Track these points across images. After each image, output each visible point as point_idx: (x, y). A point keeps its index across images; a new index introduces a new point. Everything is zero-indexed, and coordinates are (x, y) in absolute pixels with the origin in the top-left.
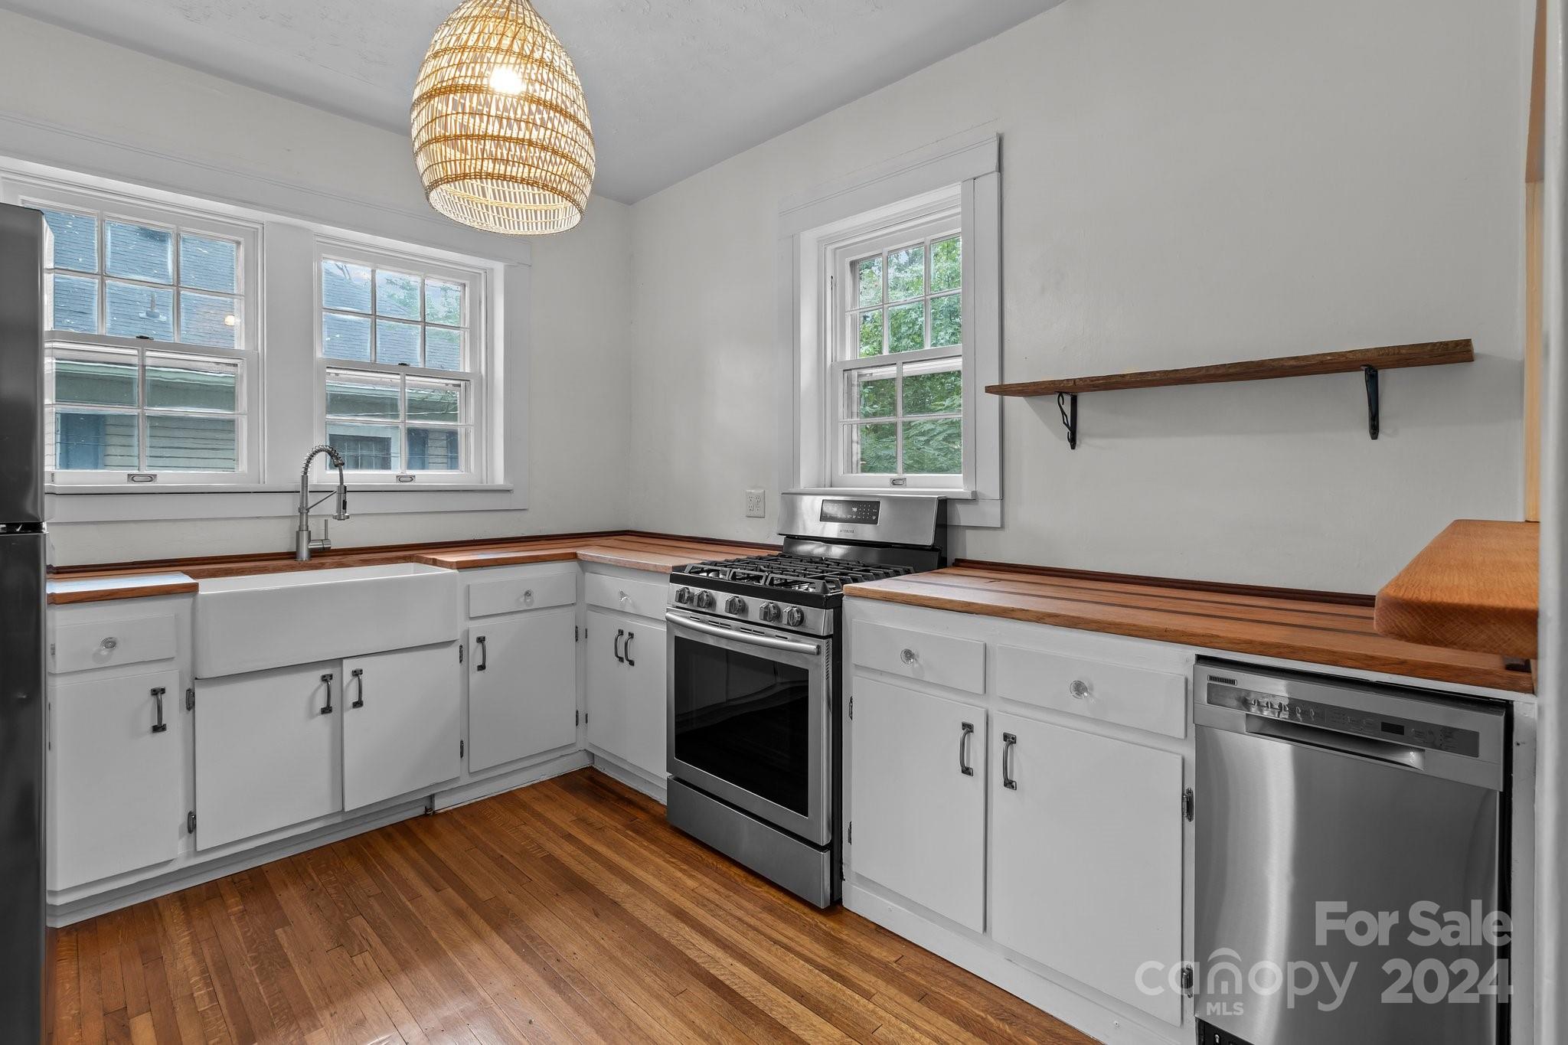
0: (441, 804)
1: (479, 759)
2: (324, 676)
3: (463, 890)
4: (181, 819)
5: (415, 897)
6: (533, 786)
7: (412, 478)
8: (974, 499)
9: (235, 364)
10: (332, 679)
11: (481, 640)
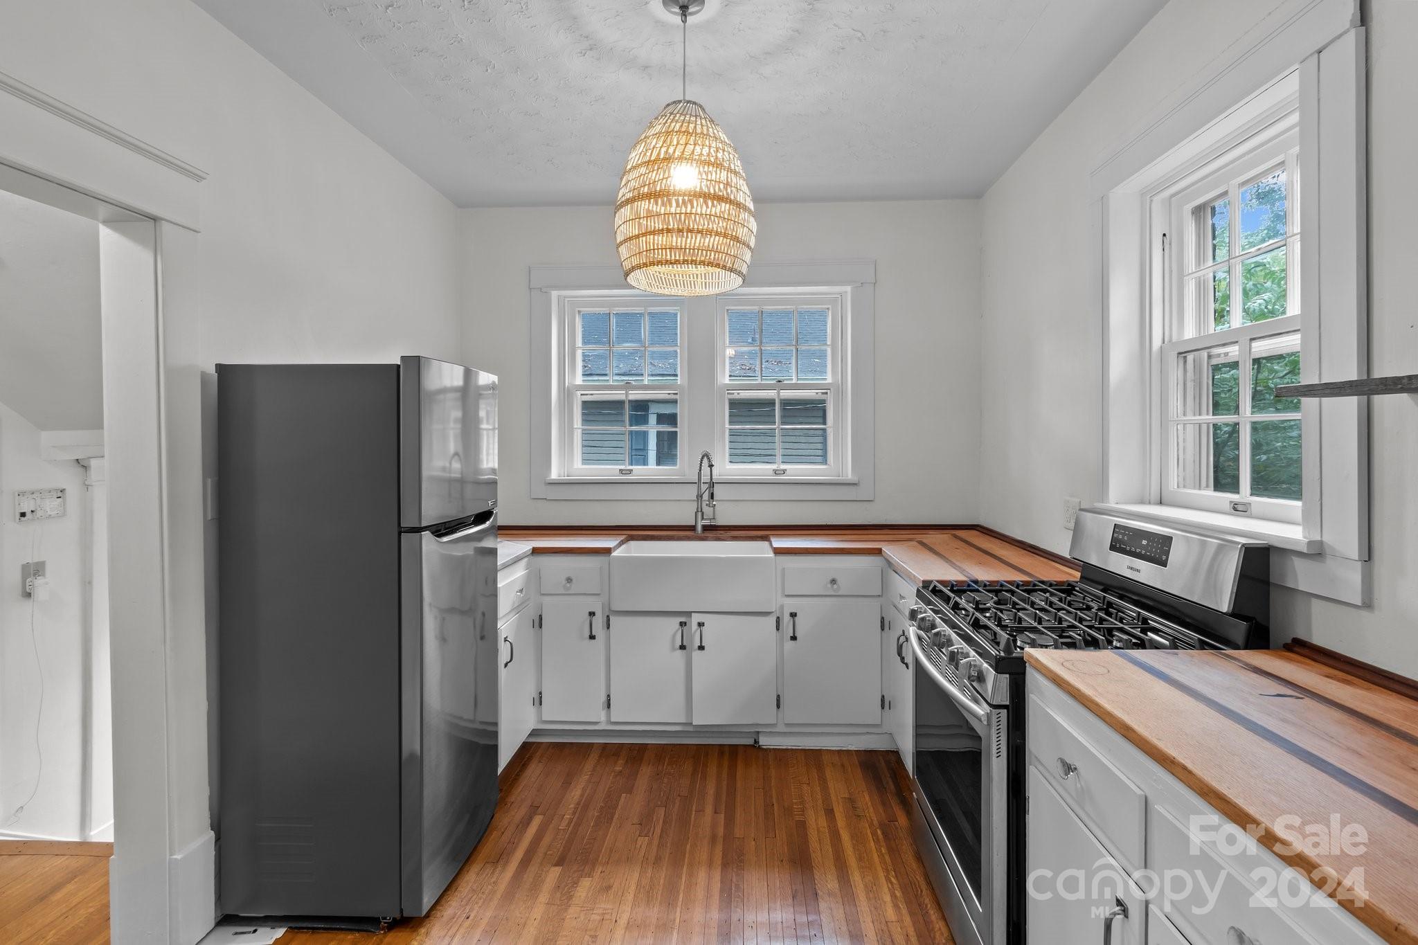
0: (765, 741)
1: (791, 713)
2: (681, 622)
3: (730, 821)
4: (603, 698)
5: (701, 811)
6: (839, 752)
7: (784, 471)
8: (1317, 552)
9: (676, 394)
10: (685, 625)
11: (793, 615)
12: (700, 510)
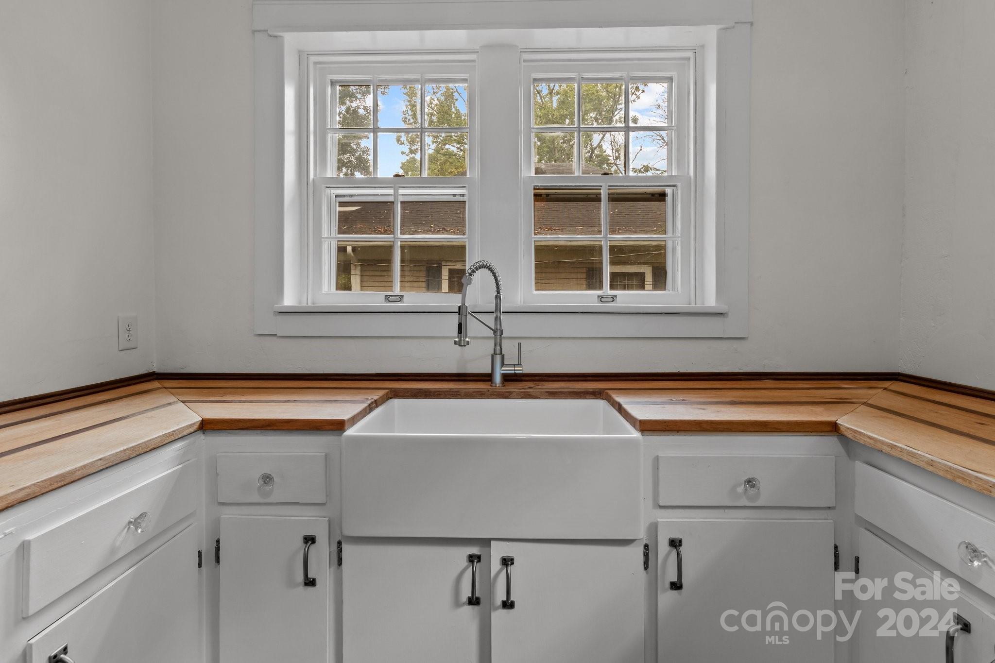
2: (471, 557)
7: (614, 299)
9: (463, 195)
10: (479, 561)
11: (675, 544)
12: (498, 351)
